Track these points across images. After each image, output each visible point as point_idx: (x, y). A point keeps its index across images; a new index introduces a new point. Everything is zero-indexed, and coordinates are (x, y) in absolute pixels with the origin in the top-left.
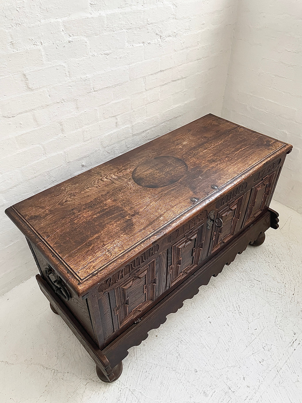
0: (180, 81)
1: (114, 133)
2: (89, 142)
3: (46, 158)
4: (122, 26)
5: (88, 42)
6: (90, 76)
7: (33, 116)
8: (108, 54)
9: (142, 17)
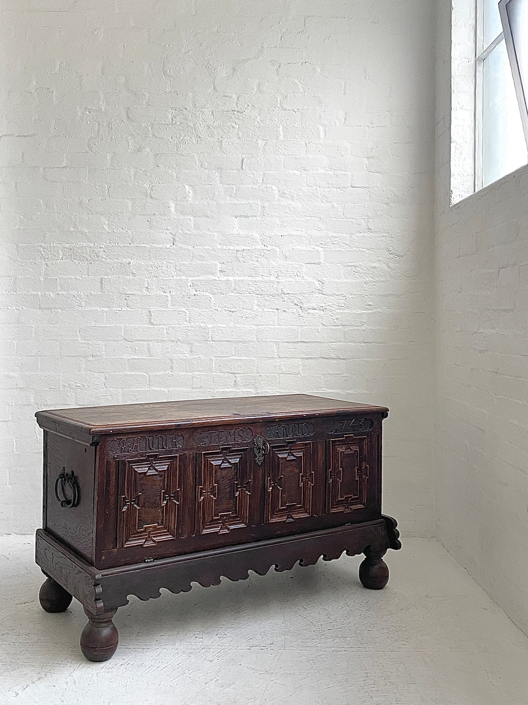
0: (335, 361)
2: (197, 390)
3: (148, 389)
4: (251, 291)
5: (213, 298)
6: (209, 326)
7: (148, 345)
8: (233, 312)
9: (275, 286)
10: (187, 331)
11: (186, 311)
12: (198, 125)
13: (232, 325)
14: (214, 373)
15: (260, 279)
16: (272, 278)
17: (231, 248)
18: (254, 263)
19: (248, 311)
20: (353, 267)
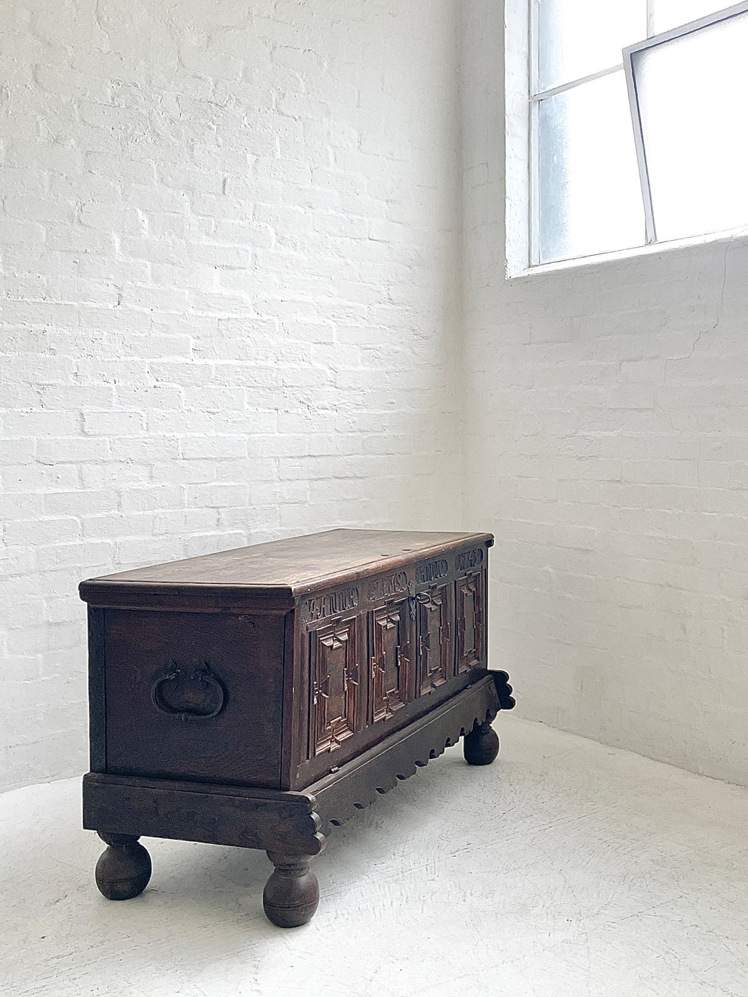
0: (351, 482)
1: (212, 536)
2: (161, 537)
3: (83, 541)
4: (240, 381)
5: (183, 393)
6: (179, 436)
7: (80, 471)
8: (214, 413)
9: (274, 375)
10: (145, 445)
11: (143, 414)
12: (155, 114)
13: (213, 434)
14: (186, 510)
15: (252, 363)
16: (270, 363)
17: (211, 314)
18: (244, 339)
19: (237, 411)
20: (372, 351)
